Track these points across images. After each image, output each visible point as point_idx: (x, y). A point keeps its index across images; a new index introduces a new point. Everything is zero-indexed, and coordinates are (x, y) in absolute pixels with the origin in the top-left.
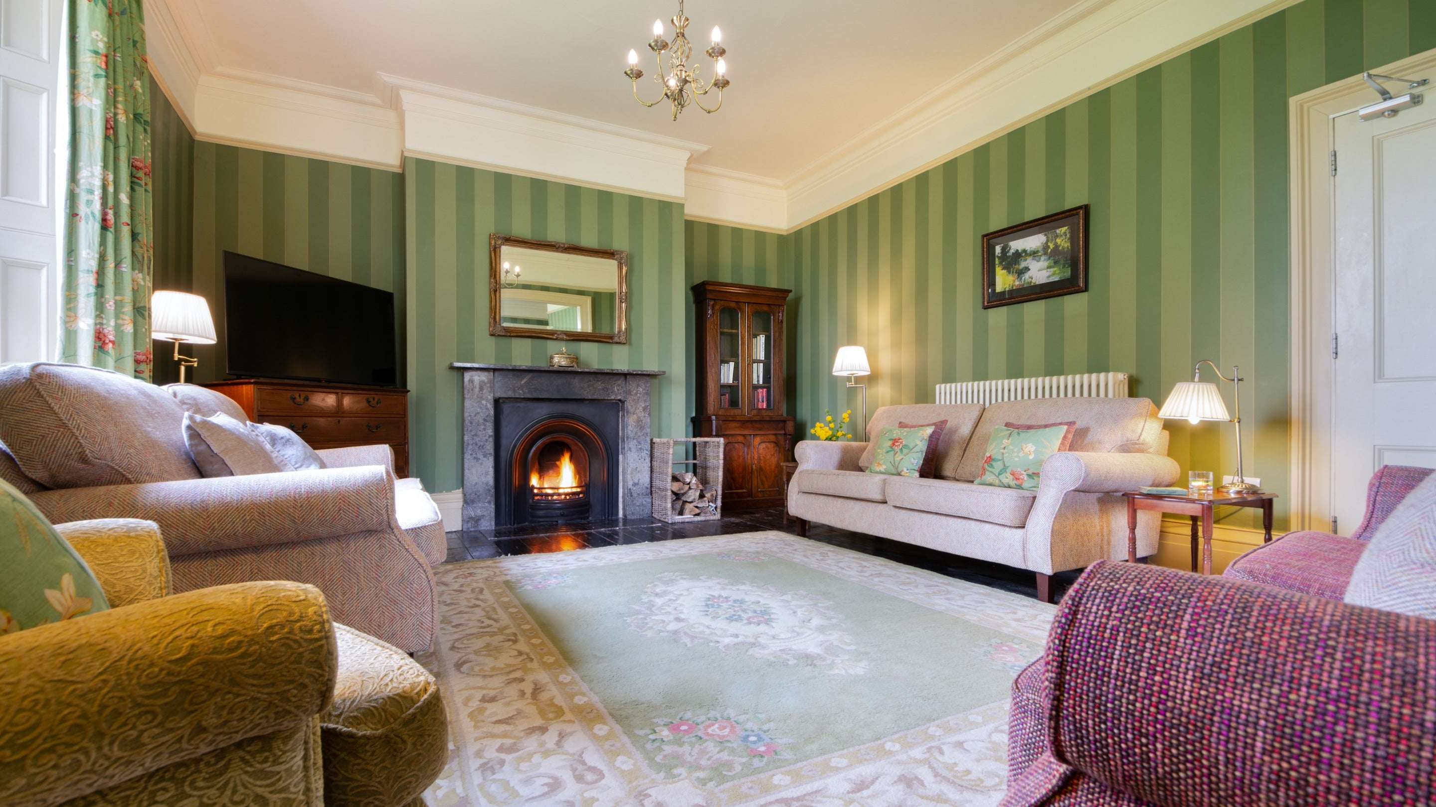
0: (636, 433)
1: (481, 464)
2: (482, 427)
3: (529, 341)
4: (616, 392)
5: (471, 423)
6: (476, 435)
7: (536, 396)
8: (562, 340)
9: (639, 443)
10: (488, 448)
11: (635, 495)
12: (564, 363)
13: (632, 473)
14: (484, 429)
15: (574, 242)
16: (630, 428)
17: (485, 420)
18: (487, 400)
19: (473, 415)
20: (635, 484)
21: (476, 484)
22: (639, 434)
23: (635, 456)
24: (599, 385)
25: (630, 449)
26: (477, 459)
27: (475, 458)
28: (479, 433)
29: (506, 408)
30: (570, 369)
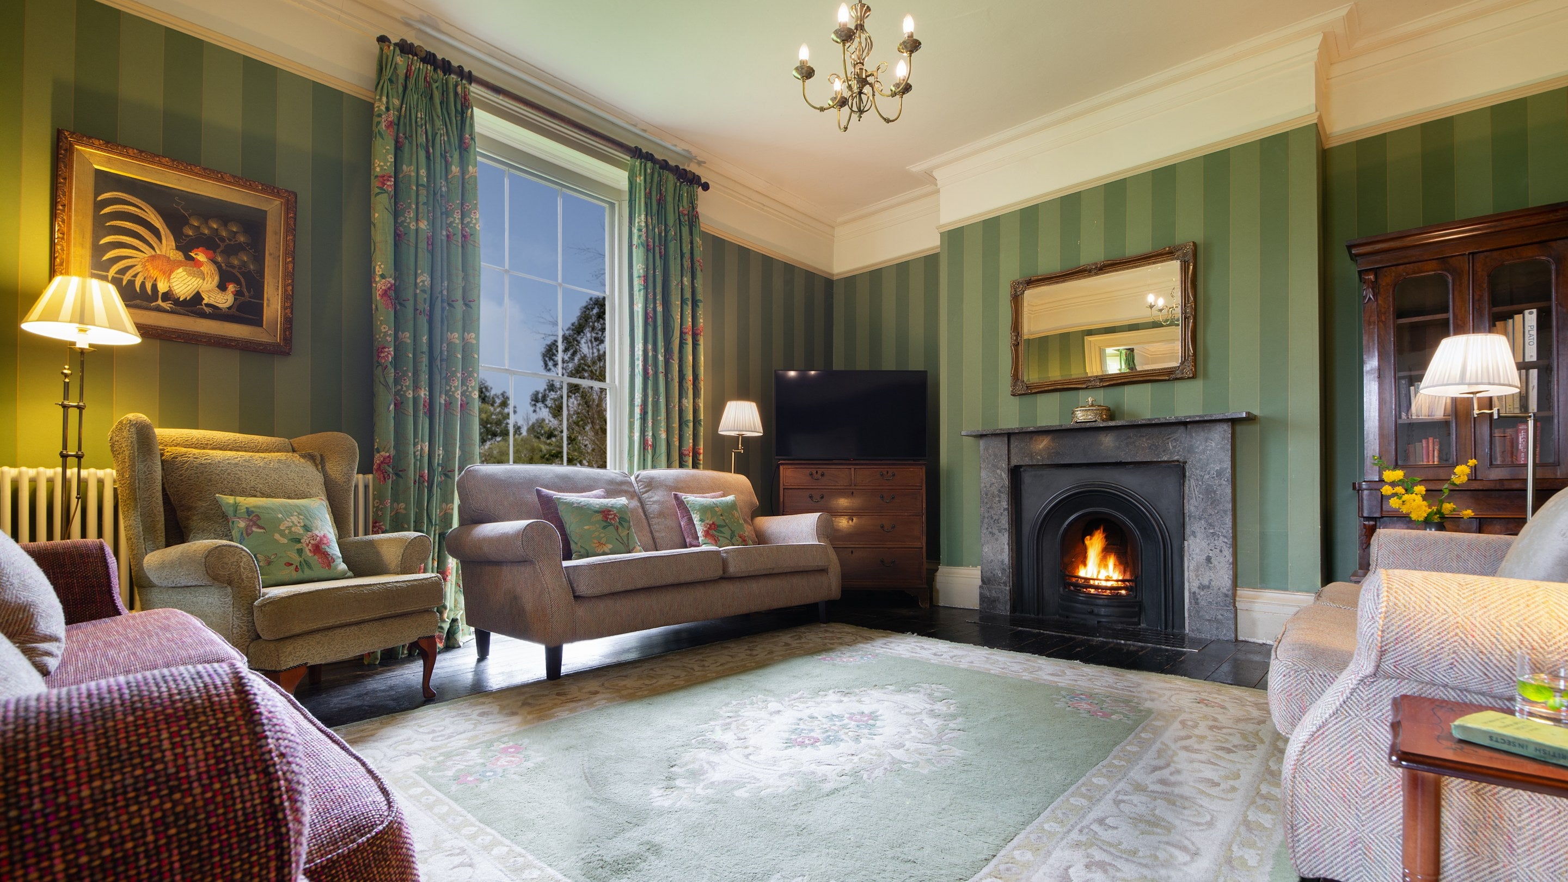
0: (1204, 510)
1: (997, 540)
2: (997, 499)
3: (1057, 395)
4: (1173, 449)
5: (987, 495)
6: (991, 508)
7: (1057, 461)
8: (1095, 388)
9: (1211, 525)
10: (1004, 522)
11: (1203, 603)
12: (1090, 417)
13: (1197, 570)
14: (999, 501)
15: (1116, 255)
16: (1193, 502)
17: (999, 491)
18: (1002, 470)
19: (988, 486)
20: (1202, 587)
21: (992, 561)
22: (1210, 511)
23: (1204, 544)
24: (1144, 442)
25: (1194, 533)
26: (992, 534)
27: (990, 533)
28: (994, 505)
29: (1027, 478)
30: (1093, 425)
